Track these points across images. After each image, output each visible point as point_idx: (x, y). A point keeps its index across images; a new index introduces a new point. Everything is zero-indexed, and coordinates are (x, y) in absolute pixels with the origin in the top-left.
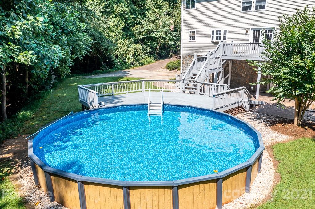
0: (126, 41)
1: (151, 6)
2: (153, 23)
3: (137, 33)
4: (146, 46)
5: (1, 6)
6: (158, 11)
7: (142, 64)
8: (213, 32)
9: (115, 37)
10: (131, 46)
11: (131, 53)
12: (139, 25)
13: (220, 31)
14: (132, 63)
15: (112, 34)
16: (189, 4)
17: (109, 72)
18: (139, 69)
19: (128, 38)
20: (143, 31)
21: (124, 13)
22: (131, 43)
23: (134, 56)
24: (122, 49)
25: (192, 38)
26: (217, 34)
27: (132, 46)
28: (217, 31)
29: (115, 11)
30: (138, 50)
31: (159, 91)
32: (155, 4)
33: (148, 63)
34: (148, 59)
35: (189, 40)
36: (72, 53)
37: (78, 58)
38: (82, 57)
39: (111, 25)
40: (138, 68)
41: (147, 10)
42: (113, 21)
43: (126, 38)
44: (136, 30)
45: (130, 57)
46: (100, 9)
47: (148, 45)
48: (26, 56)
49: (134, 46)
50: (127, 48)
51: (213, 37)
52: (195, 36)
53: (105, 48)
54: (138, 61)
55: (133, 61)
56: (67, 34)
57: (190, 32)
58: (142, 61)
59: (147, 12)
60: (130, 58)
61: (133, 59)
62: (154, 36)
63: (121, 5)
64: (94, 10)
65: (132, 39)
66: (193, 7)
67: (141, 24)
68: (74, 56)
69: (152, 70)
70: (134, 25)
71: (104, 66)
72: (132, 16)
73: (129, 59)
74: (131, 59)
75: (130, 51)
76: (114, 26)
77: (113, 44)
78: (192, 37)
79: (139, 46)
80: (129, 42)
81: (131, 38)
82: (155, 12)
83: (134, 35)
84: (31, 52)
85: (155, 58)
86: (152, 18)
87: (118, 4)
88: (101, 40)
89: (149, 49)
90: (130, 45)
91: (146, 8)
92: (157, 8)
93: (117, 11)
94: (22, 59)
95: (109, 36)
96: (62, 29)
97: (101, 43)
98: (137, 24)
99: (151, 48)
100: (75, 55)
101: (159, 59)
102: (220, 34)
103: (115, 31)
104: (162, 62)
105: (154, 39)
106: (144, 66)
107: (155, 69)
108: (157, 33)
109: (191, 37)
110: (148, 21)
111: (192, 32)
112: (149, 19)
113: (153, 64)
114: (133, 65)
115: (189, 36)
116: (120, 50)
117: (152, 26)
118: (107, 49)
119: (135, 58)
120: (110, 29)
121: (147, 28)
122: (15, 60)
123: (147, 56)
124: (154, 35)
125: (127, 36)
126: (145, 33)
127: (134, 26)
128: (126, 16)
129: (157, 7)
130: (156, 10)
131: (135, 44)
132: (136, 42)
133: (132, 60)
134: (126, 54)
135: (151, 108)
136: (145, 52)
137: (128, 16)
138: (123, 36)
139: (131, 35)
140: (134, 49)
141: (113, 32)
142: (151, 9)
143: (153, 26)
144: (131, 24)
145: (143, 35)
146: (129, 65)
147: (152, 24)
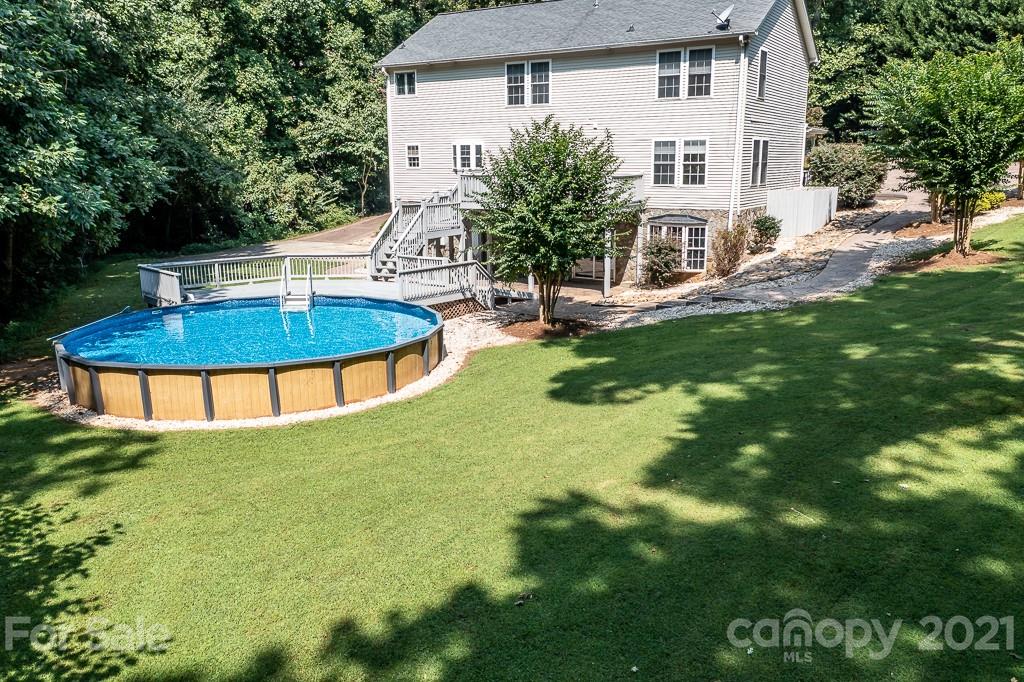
0: (272, 166)
1: (342, 71)
2: (347, 116)
3: (304, 142)
4: (331, 179)
5: (2, 126)
6: (359, 84)
7: (320, 227)
8: (455, 147)
9: (239, 157)
10: (286, 177)
11: (287, 197)
12: (308, 123)
13: (468, 147)
14: (293, 225)
15: (232, 149)
16: (403, 84)
17: (226, 249)
18: (312, 240)
19: (279, 156)
20: (320, 139)
21: (266, 90)
22: (287, 171)
23: (296, 206)
24: (262, 187)
25: (414, 162)
26: (463, 153)
27: (289, 179)
28: (463, 147)
29: (239, 87)
30: (306, 188)
31: (324, 278)
32: (352, 67)
33: (339, 223)
34: (339, 213)
35: (407, 166)
36: (125, 200)
37: (137, 210)
38: (147, 208)
39: (226, 124)
40: (309, 236)
41: (330, 82)
42: (232, 114)
43: (273, 157)
44: (302, 134)
45: (285, 207)
46: (196, 83)
47: (336, 177)
48: (50, 203)
49: (295, 179)
50: (275, 184)
51: (455, 158)
52: (419, 156)
53: (210, 186)
54: (307, 219)
55: (295, 219)
56: (111, 164)
57: (409, 148)
58: (320, 219)
59: (328, 89)
60: (287, 210)
61: (294, 213)
62: (350, 153)
63: (254, 70)
64: (181, 88)
65: (289, 161)
66: (412, 91)
67: (313, 118)
68: (127, 207)
69: (343, 241)
70: (296, 122)
71: (212, 231)
72: (290, 99)
73: (283, 212)
74: (289, 212)
75: (285, 193)
76: (235, 126)
77: (232, 175)
78: (414, 159)
79: (308, 178)
80: (282, 168)
81: (288, 157)
82: (352, 88)
83: (295, 149)
84: (58, 198)
85: (358, 210)
86: (343, 104)
87: (246, 67)
88: (200, 165)
89: (338, 186)
90: (285, 174)
91: (327, 77)
92: (356, 78)
93: (244, 86)
94: (44, 207)
95: (223, 153)
96: (103, 152)
97: (201, 170)
98: (303, 119)
99: (345, 183)
100: (131, 205)
101: (368, 215)
102: (468, 153)
103: (238, 140)
104: (373, 221)
105: (349, 159)
106: (325, 233)
107: (351, 238)
108: (358, 145)
109: (410, 159)
110: (335, 112)
111: (413, 148)
112: (335, 107)
113: (350, 225)
114: (295, 230)
115: (407, 155)
116: (255, 189)
117: (343, 125)
118: (218, 188)
119: (298, 211)
120: (226, 136)
121: (331, 131)
122: (34, 210)
123: (334, 205)
124: (350, 149)
125: (275, 151)
126: (328, 143)
127: (295, 125)
128: (270, 100)
129: (357, 73)
130: (354, 83)
131: (298, 172)
132: (301, 167)
133: (291, 216)
134: (273, 199)
135: (288, 303)
136: (328, 193)
137: (277, 98)
138: (263, 152)
139: (287, 148)
140: (296, 188)
141: (234, 143)
142: (340, 79)
143: (347, 125)
144: (286, 120)
145: (321, 148)
146: (285, 228)
147: (345, 120)
